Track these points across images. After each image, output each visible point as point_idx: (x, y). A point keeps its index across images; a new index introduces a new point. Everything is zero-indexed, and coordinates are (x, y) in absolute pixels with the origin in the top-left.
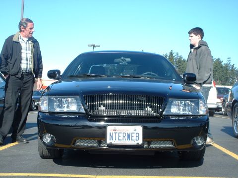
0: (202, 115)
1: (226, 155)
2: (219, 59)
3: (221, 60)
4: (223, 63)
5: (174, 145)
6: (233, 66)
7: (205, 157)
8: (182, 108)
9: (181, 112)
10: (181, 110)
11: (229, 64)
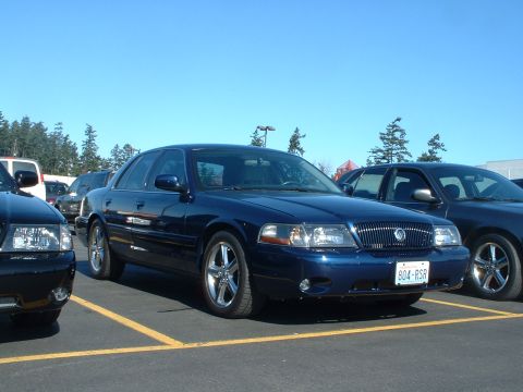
0: (65, 252)
1: (89, 311)
2: (40, 124)
3: (45, 126)
4: (48, 133)
5: (19, 303)
6: (66, 138)
7: (60, 320)
8: (30, 239)
9: (29, 247)
10: (29, 243)
11: (60, 133)
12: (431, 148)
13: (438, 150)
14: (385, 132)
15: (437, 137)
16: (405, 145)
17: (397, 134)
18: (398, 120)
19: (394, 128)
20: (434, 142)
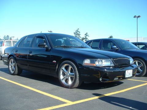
12: (85, 36)
13: (87, 36)
14: (75, 32)
15: (87, 33)
16: (80, 35)
17: (78, 33)
18: (78, 29)
19: (77, 31)
20: (86, 35)
